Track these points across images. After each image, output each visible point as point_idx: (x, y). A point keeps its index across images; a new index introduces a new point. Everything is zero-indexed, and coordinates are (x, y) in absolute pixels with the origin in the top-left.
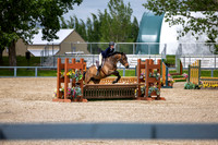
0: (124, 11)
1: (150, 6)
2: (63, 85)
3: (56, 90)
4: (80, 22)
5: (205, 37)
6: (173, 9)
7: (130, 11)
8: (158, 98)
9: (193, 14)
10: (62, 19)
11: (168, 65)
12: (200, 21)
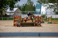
0: (31, 3)
1: (38, 2)
2: (15, 22)
3: (13, 24)
4: (20, 6)
5: (53, 10)
6: (44, 2)
7: (33, 3)
8: (40, 26)
9: (50, 4)
10: (15, 5)
11: (43, 17)
12: (52, 6)
